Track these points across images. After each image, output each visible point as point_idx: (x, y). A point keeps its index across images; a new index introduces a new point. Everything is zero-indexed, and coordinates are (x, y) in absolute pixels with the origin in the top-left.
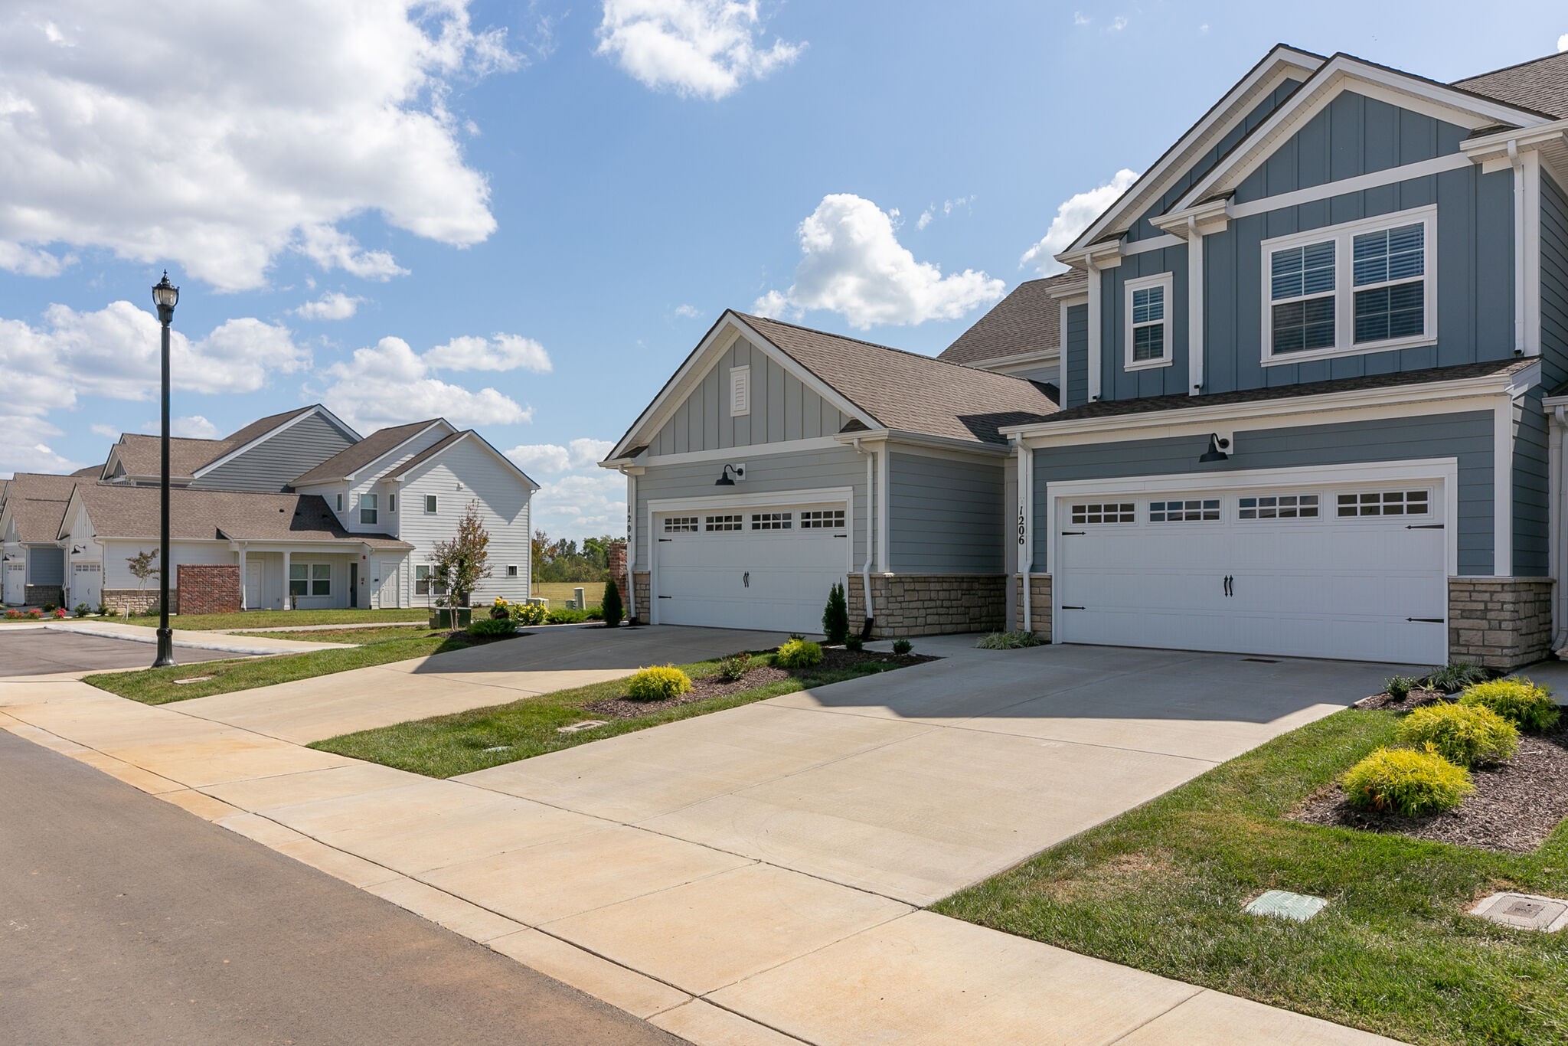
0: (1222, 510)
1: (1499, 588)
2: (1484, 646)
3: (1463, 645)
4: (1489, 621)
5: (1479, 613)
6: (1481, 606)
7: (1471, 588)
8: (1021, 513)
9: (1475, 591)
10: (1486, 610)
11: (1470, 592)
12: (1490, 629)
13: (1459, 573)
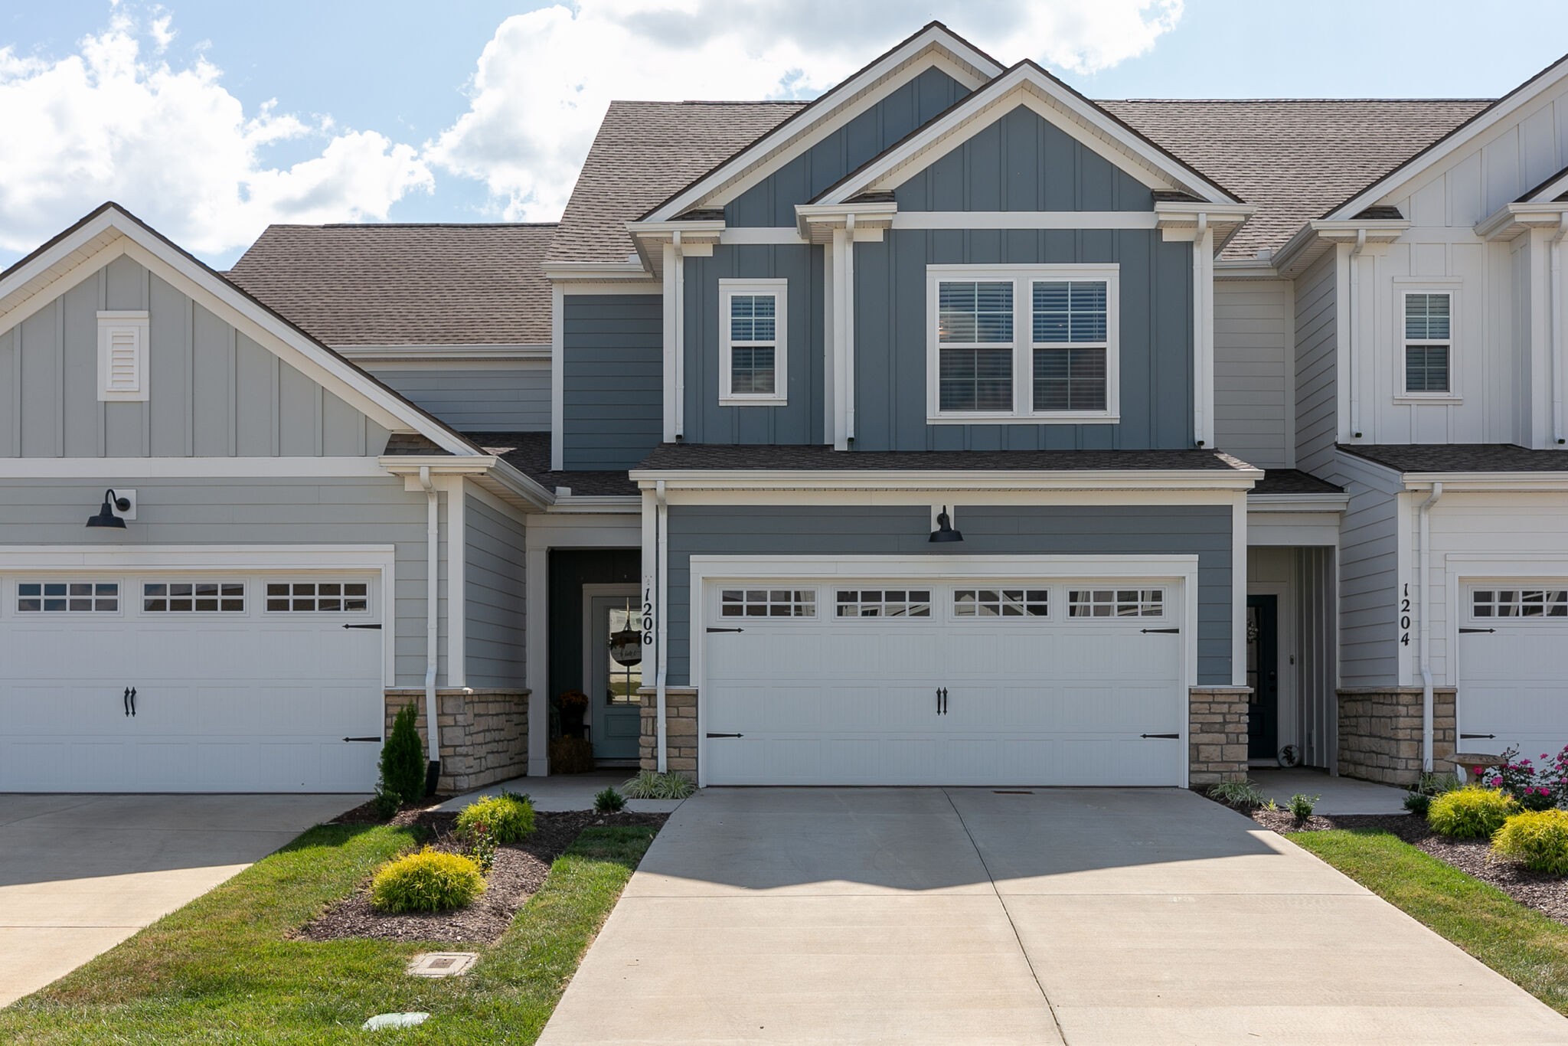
0: (933, 604)
1: (1236, 699)
2: (1222, 762)
3: (1202, 762)
4: (1227, 734)
5: (1217, 726)
6: (1220, 719)
7: (1210, 699)
8: (647, 599)
9: (1214, 702)
10: (1225, 722)
11: (1209, 703)
12: (1228, 743)
13: (1198, 684)
